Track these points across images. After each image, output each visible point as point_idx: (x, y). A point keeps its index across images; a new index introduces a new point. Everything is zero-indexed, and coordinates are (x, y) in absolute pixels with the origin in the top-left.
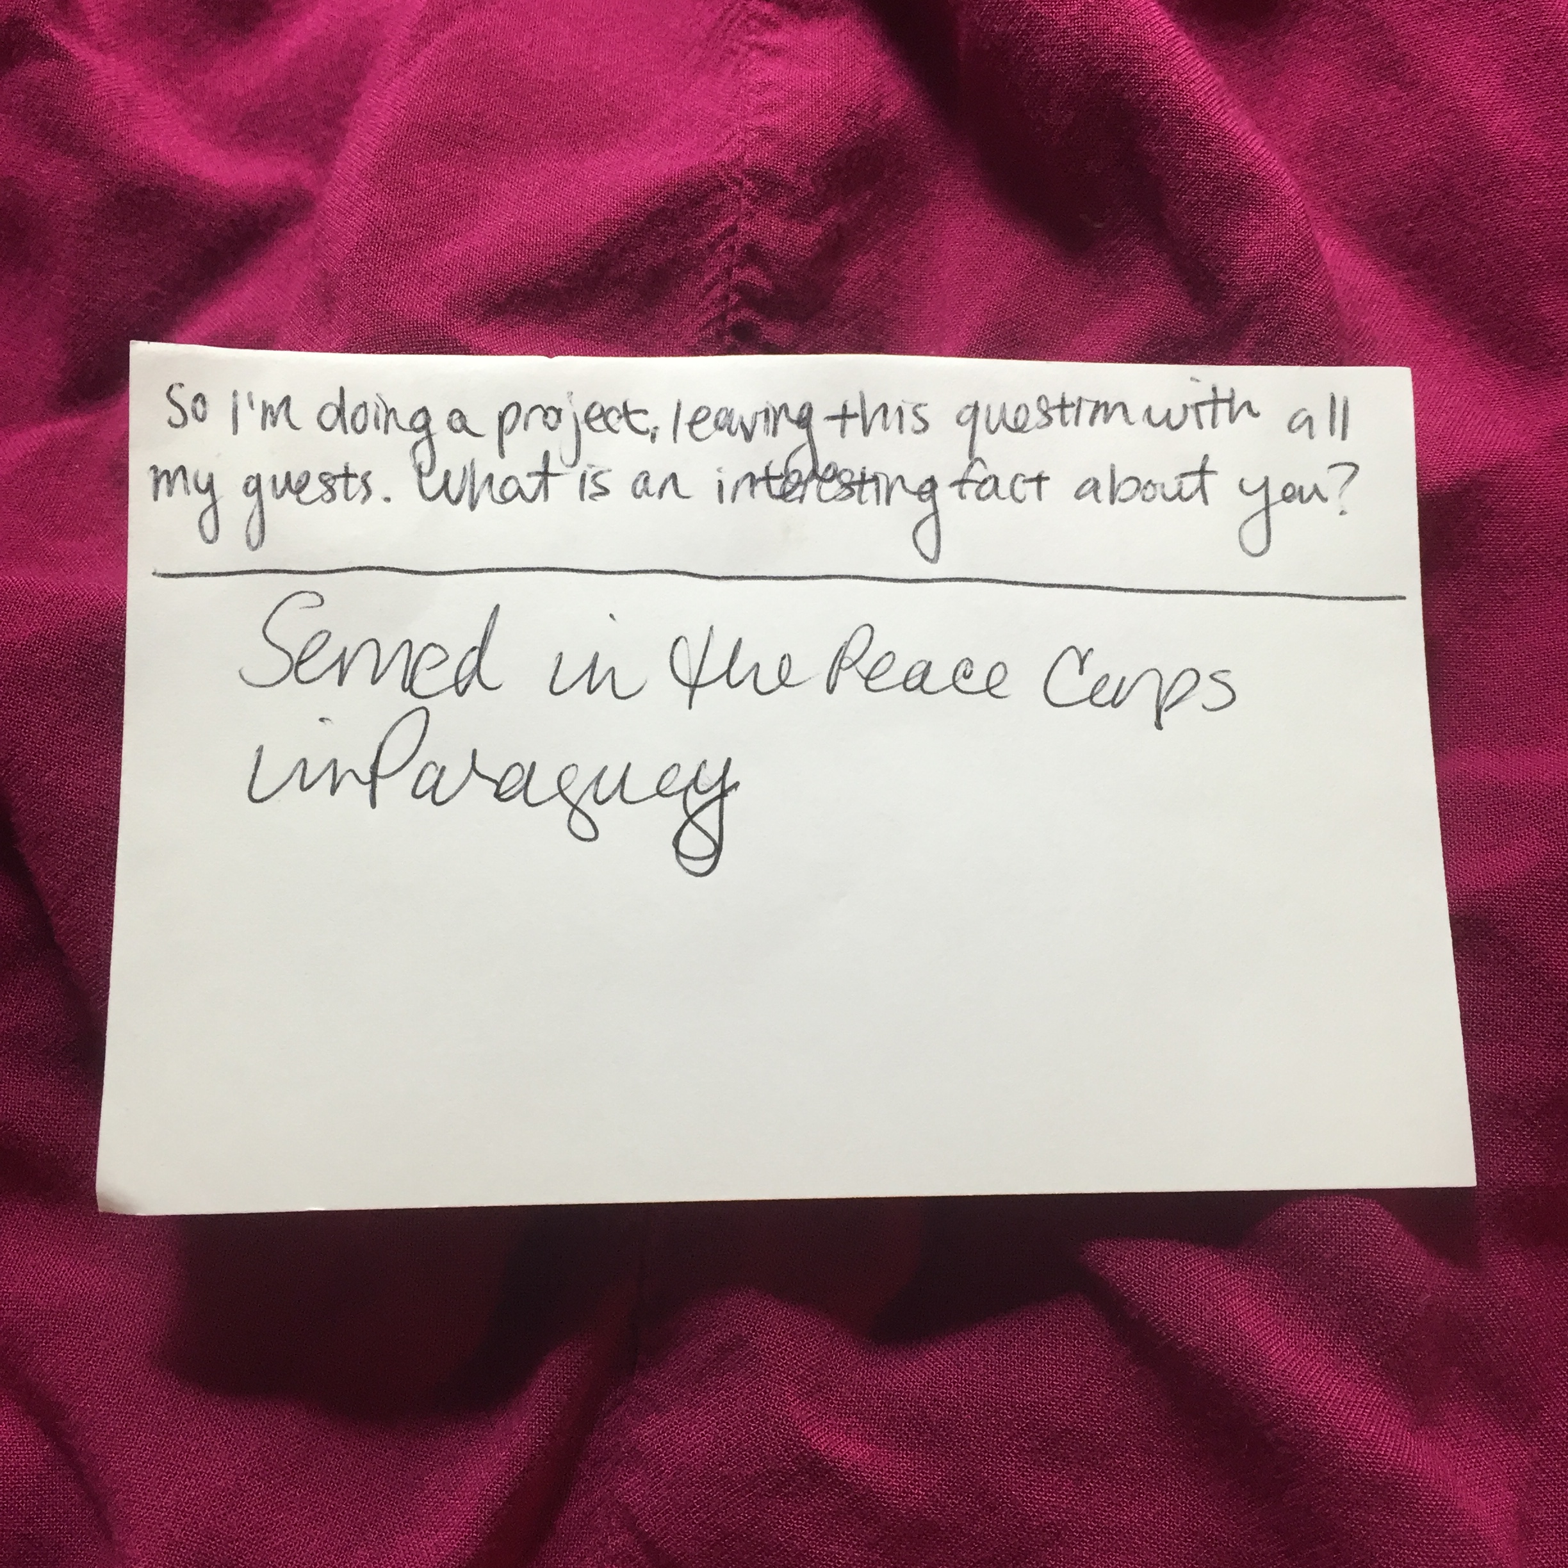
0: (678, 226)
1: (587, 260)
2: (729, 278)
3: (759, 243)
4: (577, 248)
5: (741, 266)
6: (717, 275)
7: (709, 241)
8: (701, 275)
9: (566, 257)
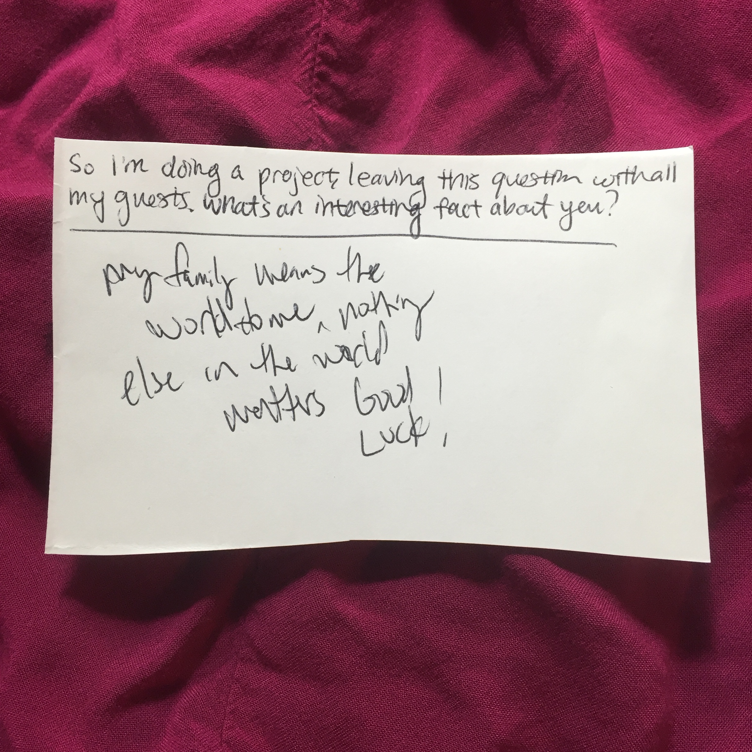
0: (291, 22)
1: (246, 36)
2: (316, 49)
3: (331, 33)
4: (241, 30)
5: (322, 44)
6: (310, 48)
7: (307, 30)
8: (302, 47)
9: (235, 34)
